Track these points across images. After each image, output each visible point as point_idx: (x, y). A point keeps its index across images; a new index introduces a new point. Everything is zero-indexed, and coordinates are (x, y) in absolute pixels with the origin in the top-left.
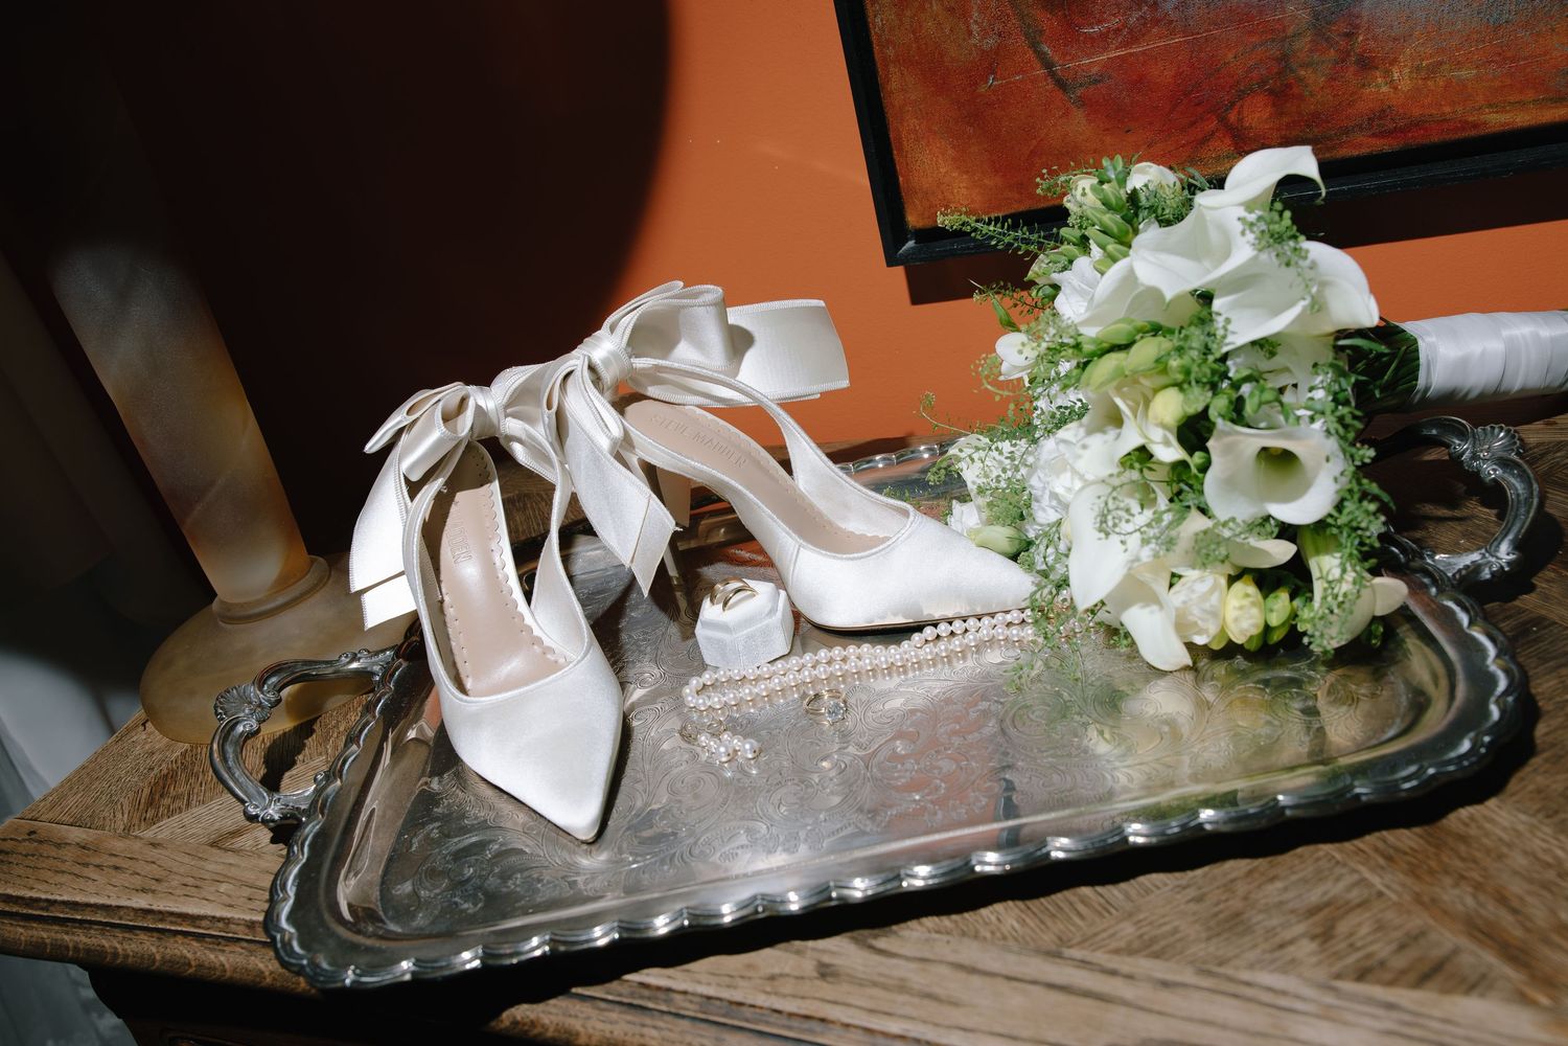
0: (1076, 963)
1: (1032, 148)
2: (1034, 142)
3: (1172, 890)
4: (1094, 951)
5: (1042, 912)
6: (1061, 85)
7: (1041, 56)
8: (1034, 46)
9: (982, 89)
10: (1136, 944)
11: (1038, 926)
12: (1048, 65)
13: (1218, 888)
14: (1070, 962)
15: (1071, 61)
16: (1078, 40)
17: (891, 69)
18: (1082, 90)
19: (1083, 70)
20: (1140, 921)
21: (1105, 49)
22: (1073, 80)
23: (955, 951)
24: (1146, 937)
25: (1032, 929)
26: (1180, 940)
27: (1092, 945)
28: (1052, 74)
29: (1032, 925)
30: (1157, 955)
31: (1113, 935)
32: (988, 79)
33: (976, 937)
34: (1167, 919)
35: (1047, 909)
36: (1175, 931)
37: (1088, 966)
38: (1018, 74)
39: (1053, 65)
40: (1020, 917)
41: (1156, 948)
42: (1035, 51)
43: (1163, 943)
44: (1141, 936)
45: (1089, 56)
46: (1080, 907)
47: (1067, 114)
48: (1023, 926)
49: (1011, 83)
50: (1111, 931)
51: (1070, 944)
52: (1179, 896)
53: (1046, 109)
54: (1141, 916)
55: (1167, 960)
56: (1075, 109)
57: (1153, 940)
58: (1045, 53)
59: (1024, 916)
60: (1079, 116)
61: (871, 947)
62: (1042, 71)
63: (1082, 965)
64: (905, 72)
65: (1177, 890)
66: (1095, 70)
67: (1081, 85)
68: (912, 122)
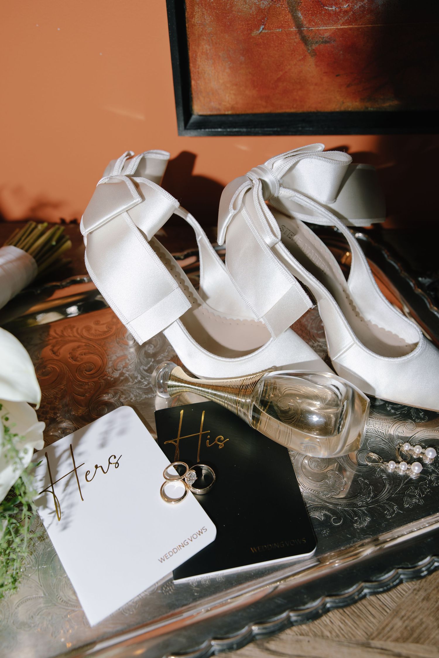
0: (379, 651)
1: (279, 76)
2: (281, 73)
3: (413, 592)
4: (385, 641)
5: (352, 614)
6: (305, 40)
7: (296, 19)
8: (293, 12)
9: (255, 33)
10: (405, 634)
11: (352, 625)
12: (299, 26)
13: (434, 589)
14: (375, 650)
15: (313, 26)
16: (320, 13)
17: (196, 9)
18: (317, 45)
19: (320, 34)
20: (403, 617)
21: (336, 23)
22: (312, 39)
23: (314, 648)
24: (409, 628)
25: (350, 627)
26: (425, 628)
27: (383, 637)
28: (300, 32)
29: (350, 624)
30: (417, 641)
31: (392, 628)
32: (259, 27)
33: (323, 636)
34: (415, 614)
35: (354, 611)
36: (421, 623)
37: (386, 652)
38: (279, 28)
39: (302, 27)
40: (342, 619)
41: (415, 635)
42: (293, 16)
43: (418, 631)
44: (406, 627)
45: (325, 24)
46: (370, 608)
47: (304, 59)
48: (345, 625)
49: (273, 33)
50: (390, 626)
51: (372, 637)
52: (417, 597)
53: (292, 54)
54: (403, 613)
55: (423, 643)
56: (310, 57)
57: (413, 630)
58: (299, 18)
59: (343, 618)
60: (311, 61)
61: (268, 650)
62: (294, 29)
63: (382, 651)
64: (205, 12)
65: (415, 592)
66: (327, 35)
67: (317, 42)
68: (206, 47)
